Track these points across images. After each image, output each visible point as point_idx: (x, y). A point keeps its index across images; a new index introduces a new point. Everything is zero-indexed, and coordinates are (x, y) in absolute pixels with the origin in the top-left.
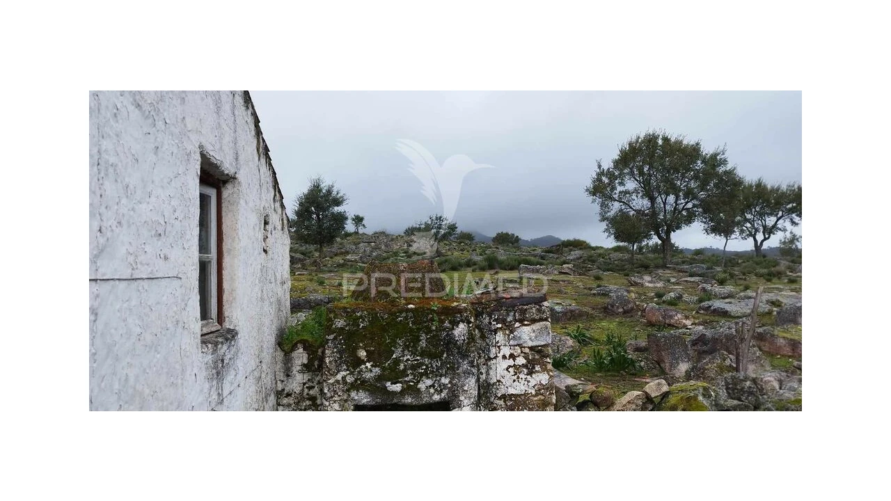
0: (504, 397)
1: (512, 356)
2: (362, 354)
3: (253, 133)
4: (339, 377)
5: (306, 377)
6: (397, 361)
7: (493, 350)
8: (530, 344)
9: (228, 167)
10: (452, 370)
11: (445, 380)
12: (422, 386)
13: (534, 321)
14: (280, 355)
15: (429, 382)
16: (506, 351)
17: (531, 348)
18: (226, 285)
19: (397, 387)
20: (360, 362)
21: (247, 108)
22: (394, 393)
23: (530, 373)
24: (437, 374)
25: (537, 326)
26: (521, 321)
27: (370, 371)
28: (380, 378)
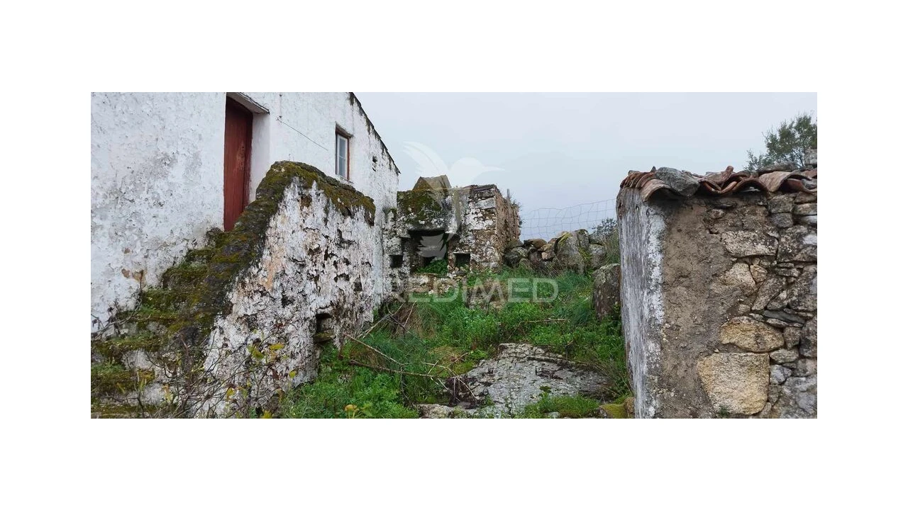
0: (472, 231)
1: (476, 213)
2: (410, 209)
3: (365, 123)
4: (401, 218)
5: (393, 223)
6: (423, 212)
7: (468, 211)
8: (485, 208)
9: (349, 130)
10: (445, 215)
11: (442, 219)
12: (433, 222)
13: (487, 198)
14: (384, 214)
15: (435, 220)
16: (474, 211)
17: (486, 210)
18: (350, 168)
19: (423, 222)
20: (409, 213)
21: (352, 103)
22: (422, 225)
23: (484, 220)
24: (438, 217)
25: (487, 200)
26: (481, 198)
27: (413, 216)
28: (416, 219)
